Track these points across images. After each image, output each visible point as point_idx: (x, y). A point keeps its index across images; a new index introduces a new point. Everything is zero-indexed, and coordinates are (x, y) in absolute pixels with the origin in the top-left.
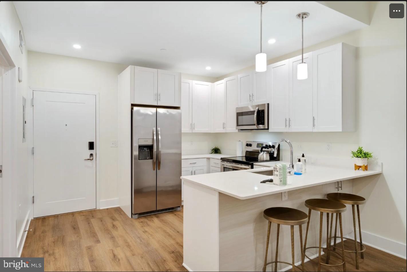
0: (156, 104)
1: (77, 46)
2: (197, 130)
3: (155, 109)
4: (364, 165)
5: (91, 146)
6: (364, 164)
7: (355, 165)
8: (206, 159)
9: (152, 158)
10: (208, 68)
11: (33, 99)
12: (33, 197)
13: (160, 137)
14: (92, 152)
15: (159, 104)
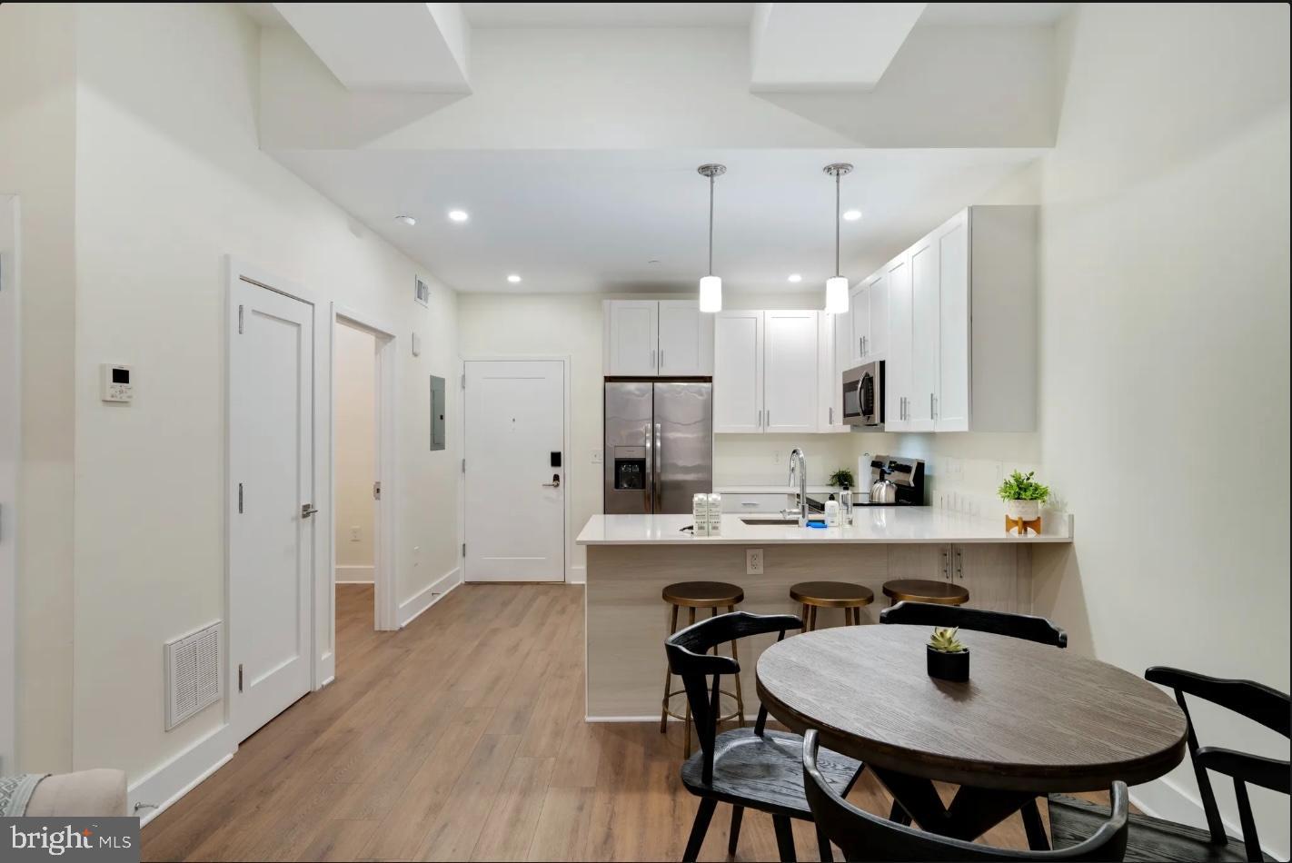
0: (654, 374)
1: (514, 279)
2: (776, 427)
3: (651, 384)
4: (1021, 518)
5: (556, 459)
6: (1022, 516)
7: (1007, 516)
8: (786, 496)
9: (643, 487)
10: (795, 278)
11: (464, 376)
12: (464, 545)
13: (658, 444)
14: (556, 470)
15: (663, 373)
